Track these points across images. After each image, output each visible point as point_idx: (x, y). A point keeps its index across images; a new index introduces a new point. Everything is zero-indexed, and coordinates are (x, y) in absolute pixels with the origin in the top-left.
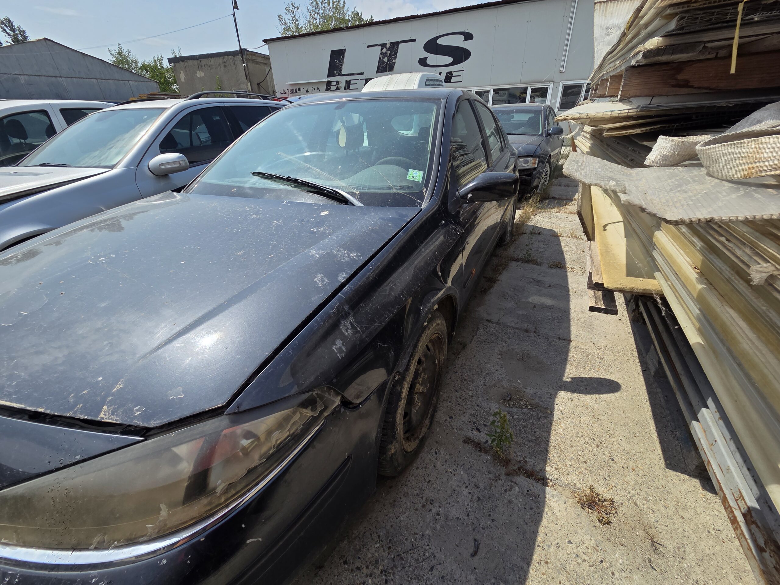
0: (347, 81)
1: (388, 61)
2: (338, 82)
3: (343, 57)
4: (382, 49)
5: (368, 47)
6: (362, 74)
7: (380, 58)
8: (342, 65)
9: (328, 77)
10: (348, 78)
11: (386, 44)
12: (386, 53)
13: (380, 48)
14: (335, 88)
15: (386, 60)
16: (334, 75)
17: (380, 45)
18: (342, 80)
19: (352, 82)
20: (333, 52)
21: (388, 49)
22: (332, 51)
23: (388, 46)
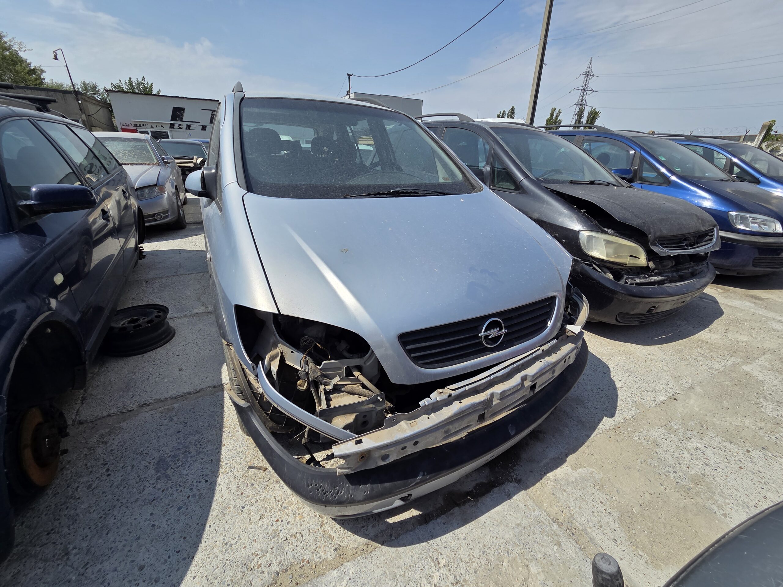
0: (187, 125)
2: (180, 125)
3: (184, 112)
4: (212, 112)
5: (202, 110)
6: (199, 122)
7: (211, 116)
8: (183, 116)
9: (172, 120)
10: (189, 124)
14: (178, 128)
16: (176, 121)
17: (211, 110)
18: (184, 124)
19: (191, 126)
22: (174, 108)
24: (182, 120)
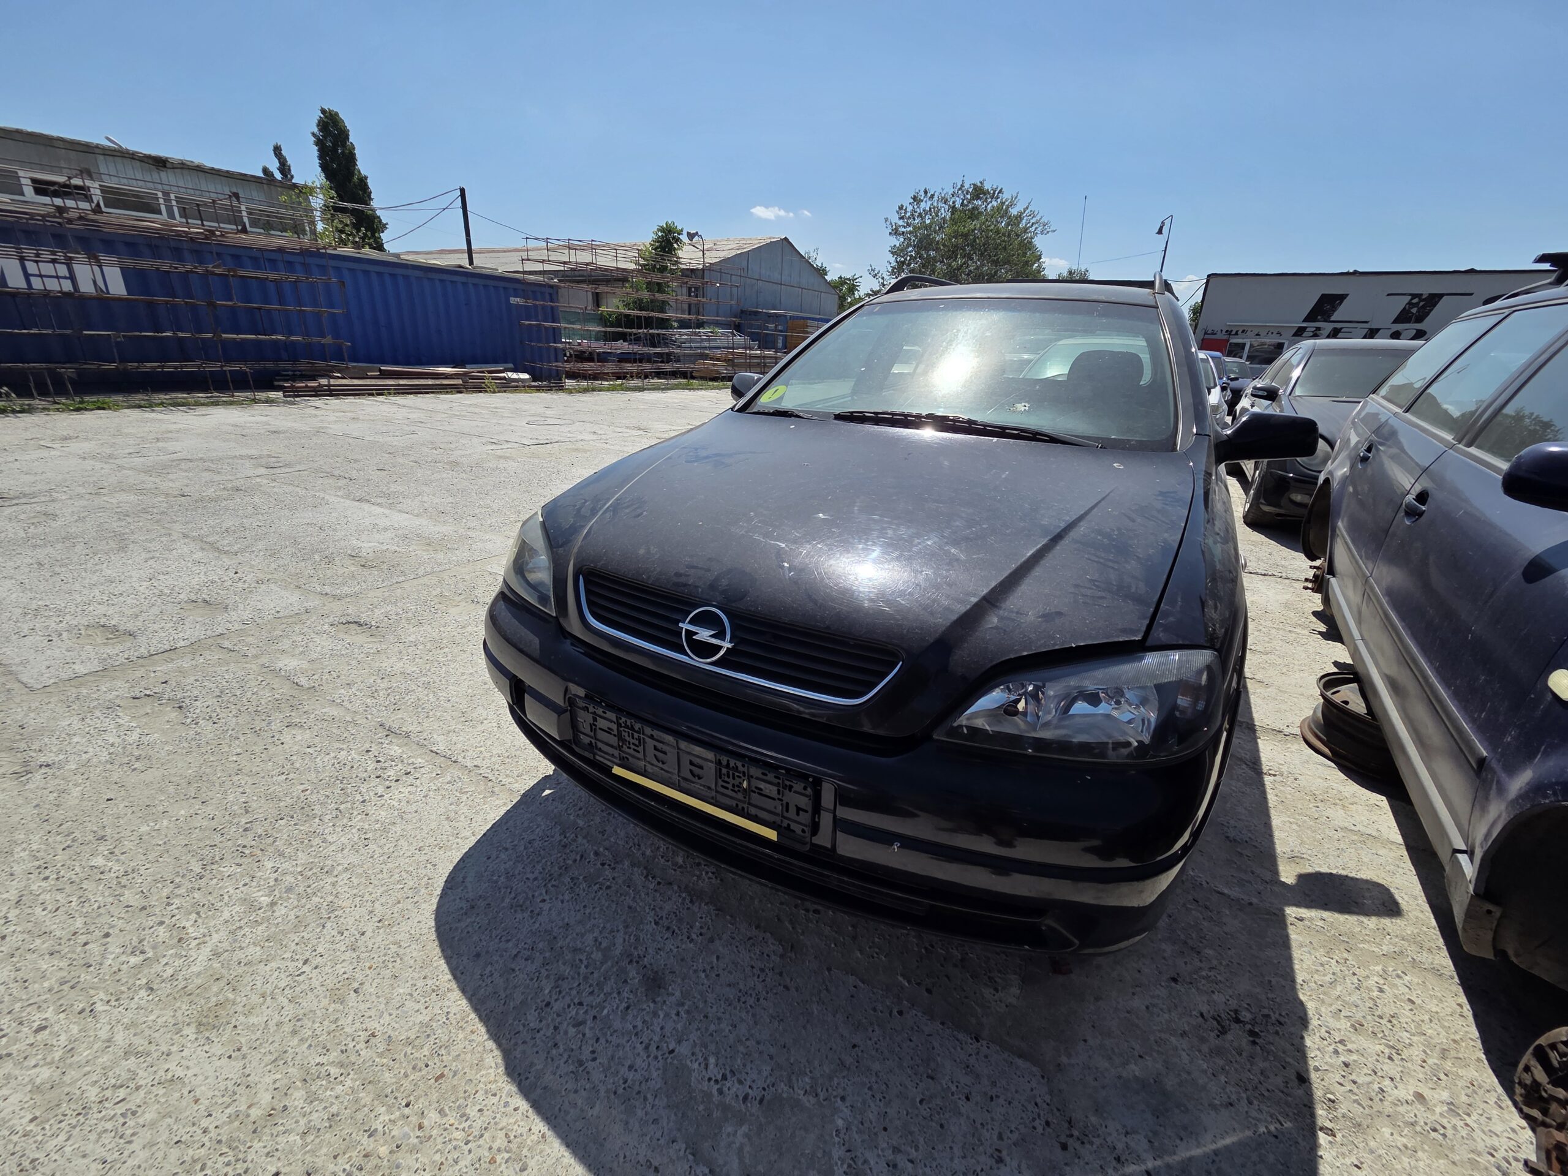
0: (1335, 328)
1: (1418, 311)
2: (1318, 329)
3: (1341, 303)
4: (1412, 299)
5: (1388, 295)
6: (1368, 322)
7: (1405, 308)
8: (1334, 311)
9: (1305, 320)
10: (1338, 325)
11: (1422, 295)
12: (1417, 304)
13: (1410, 297)
14: (1311, 334)
15: (1414, 310)
16: (1315, 321)
17: (1410, 295)
18: (1328, 327)
19: (1343, 330)
20: (1323, 296)
21: (1421, 300)
23: (1424, 297)
24: (1325, 321)
